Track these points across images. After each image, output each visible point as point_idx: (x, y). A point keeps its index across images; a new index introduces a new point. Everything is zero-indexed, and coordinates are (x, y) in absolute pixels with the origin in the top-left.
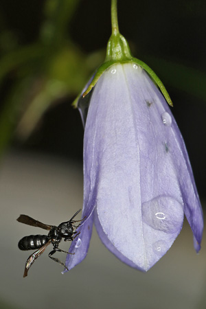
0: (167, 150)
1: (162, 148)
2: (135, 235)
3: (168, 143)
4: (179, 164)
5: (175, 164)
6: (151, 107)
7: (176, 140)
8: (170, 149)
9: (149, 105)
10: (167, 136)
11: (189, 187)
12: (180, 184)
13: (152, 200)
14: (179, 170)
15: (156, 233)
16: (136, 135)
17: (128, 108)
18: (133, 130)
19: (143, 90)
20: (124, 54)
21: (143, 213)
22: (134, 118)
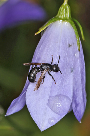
0: (72, 71)
1: (69, 70)
3: (74, 68)
7: (79, 66)
8: (74, 71)
12: (74, 90)
13: (56, 96)
15: (53, 113)
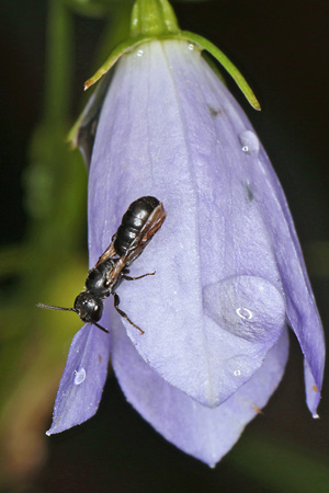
0: (251, 196)
2: (190, 344)
3: (252, 183)
4: (274, 225)
5: (267, 223)
6: (220, 118)
7: (268, 182)
9: (214, 113)
10: (251, 171)
11: (295, 272)
14: (275, 237)
16: (190, 159)
17: (174, 113)
18: (184, 151)
19: (203, 87)
20: (164, 25)
21: (205, 305)
22: (186, 131)
